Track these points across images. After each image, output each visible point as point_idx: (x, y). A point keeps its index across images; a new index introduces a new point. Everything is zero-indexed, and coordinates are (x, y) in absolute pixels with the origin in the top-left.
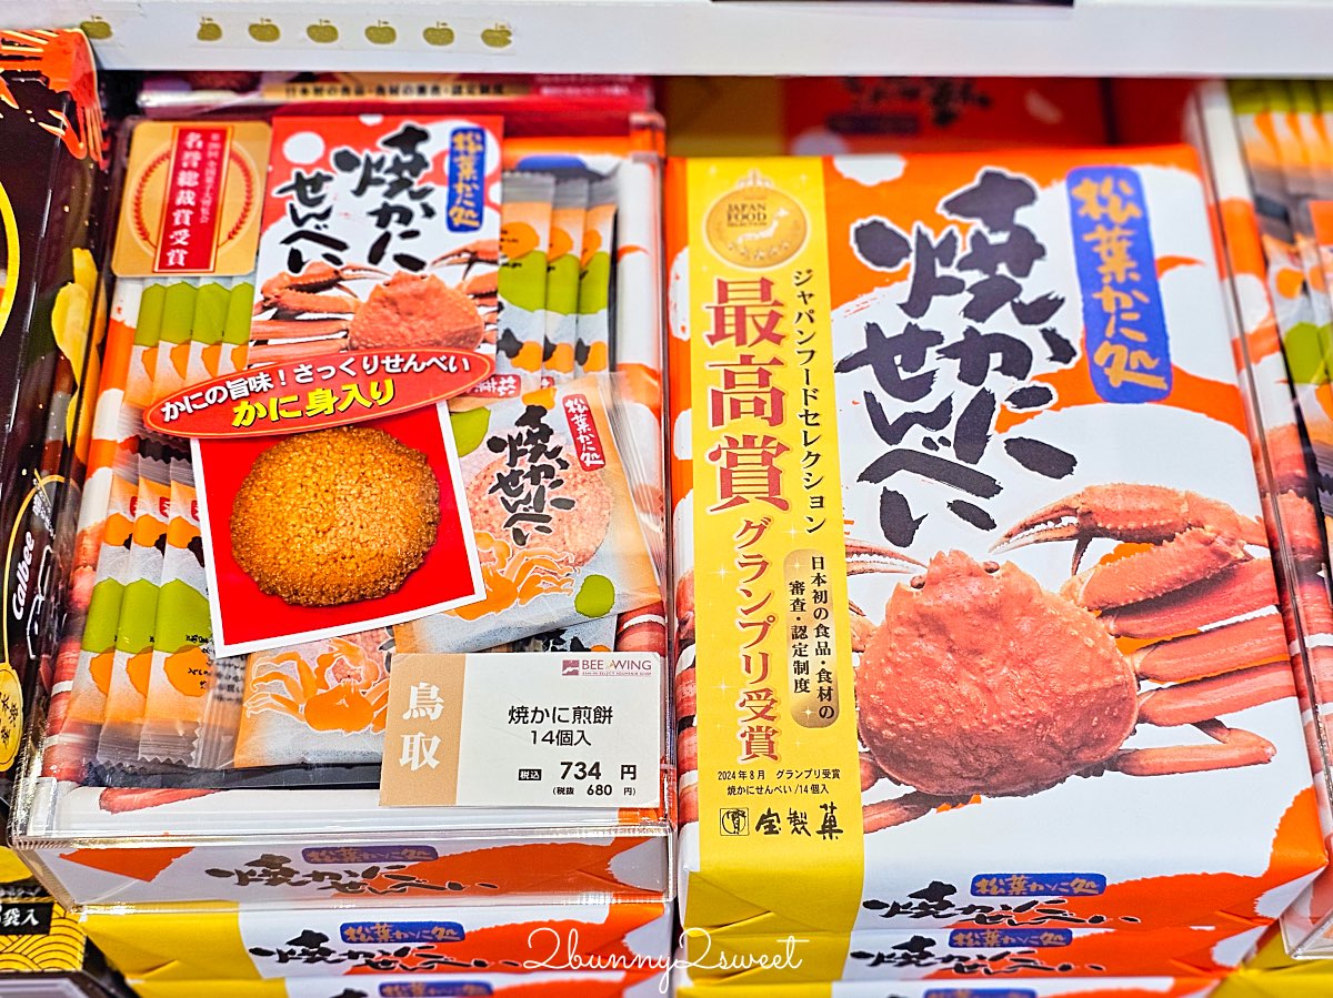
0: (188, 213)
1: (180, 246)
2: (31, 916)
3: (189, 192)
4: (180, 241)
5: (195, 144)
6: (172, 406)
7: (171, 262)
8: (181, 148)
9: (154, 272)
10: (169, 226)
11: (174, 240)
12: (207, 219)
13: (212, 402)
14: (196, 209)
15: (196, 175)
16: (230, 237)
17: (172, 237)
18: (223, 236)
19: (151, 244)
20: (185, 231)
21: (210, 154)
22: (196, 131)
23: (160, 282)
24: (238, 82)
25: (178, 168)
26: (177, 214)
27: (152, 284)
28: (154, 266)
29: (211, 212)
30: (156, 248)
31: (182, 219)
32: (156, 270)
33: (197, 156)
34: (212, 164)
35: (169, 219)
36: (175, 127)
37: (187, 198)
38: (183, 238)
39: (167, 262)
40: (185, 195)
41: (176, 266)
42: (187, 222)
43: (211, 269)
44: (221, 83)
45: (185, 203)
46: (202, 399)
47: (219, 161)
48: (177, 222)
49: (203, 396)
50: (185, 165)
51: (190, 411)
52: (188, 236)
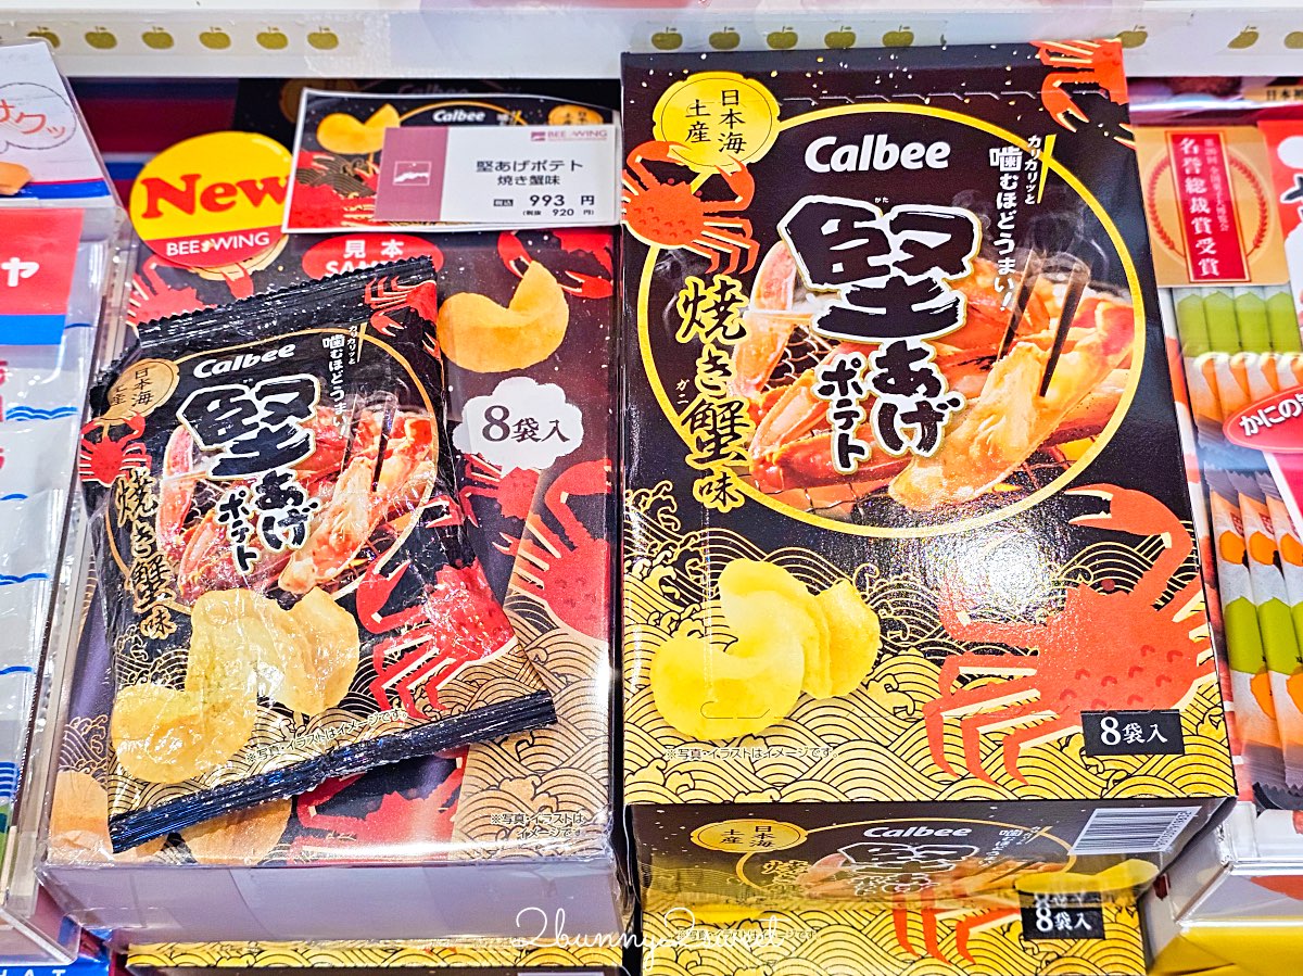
0: (1207, 221)
1: (1207, 255)
2: (1082, 921)
3: (1200, 199)
4: (1207, 250)
5: (1191, 149)
6: (1249, 420)
7: (1205, 273)
8: (1180, 156)
9: (1191, 282)
10: (1192, 237)
11: (1201, 249)
12: (1227, 227)
13: (1288, 415)
14: (1213, 215)
15: (1202, 182)
16: (1256, 246)
17: (1197, 246)
18: (1249, 245)
19: (1179, 253)
20: (1209, 240)
21: (1210, 160)
22: (1190, 136)
23: (1196, 292)
24: (1219, 86)
25: (1182, 176)
26: (1196, 222)
27: (1189, 294)
28: (1189, 278)
29: (1228, 219)
30: (1185, 256)
31: (1202, 227)
32: (1192, 280)
33: (1197, 163)
34: (1214, 170)
35: (1190, 229)
36: (1166, 132)
37: (1200, 205)
38: (1209, 247)
39: (1201, 272)
40: (1198, 203)
41: (1211, 276)
42: (1208, 230)
43: (1247, 279)
44: (1202, 86)
45: (1200, 211)
46: (1276, 413)
47: (1221, 165)
48: (1198, 231)
49: (1277, 410)
50: (1188, 171)
51: (1269, 425)
52: (1213, 244)
